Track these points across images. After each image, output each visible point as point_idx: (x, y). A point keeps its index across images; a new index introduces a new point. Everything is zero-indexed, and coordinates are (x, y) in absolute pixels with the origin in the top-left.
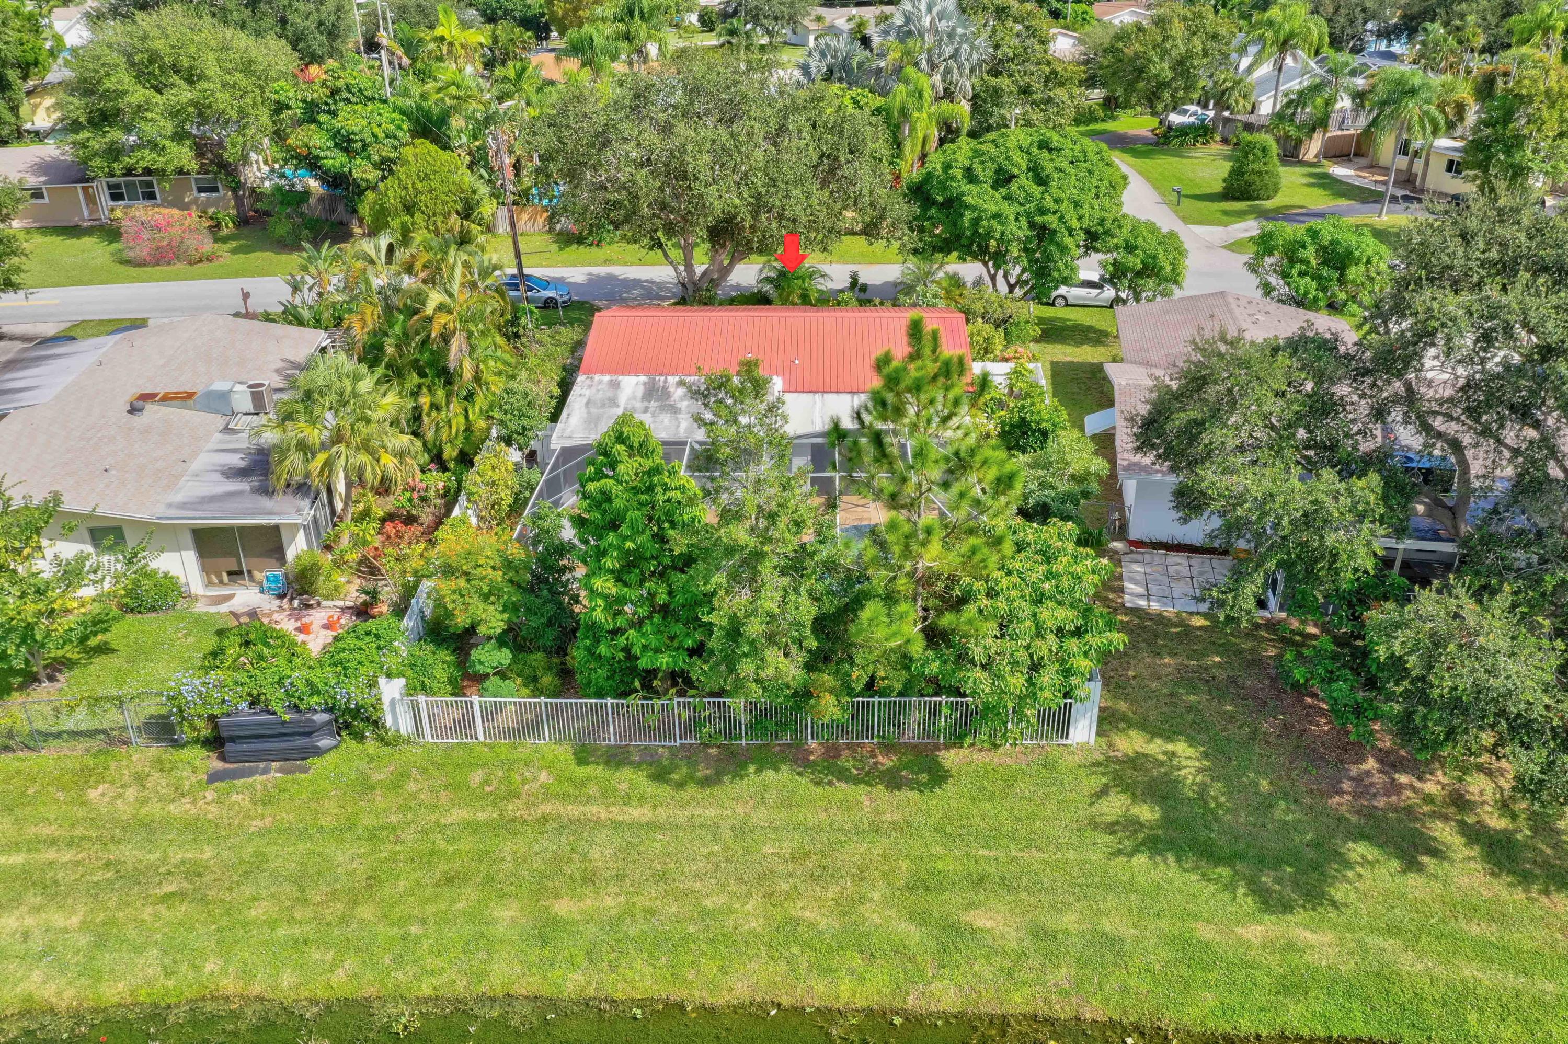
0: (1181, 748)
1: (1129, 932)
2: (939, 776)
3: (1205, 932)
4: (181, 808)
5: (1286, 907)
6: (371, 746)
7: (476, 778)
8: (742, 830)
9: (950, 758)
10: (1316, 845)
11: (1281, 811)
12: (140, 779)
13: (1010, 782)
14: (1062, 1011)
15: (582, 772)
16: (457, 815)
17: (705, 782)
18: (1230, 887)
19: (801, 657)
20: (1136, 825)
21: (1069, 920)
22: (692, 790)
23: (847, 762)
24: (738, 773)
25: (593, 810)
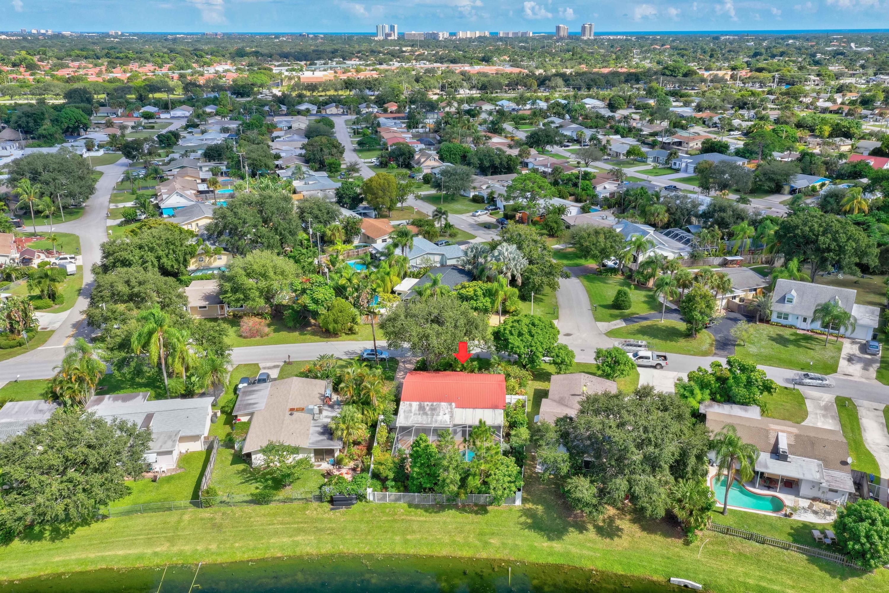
0: (540, 507)
1: (520, 544)
2: (486, 512)
3: (536, 544)
4: (326, 516)
5: (553, 540)
6: (364, 503)
7: (387, 511)
8: (445, 523)
9: (489, 508)
10: (563, 528)
11: (557, 521)
12: (316, 509)
13: (502, 513)
14: (506, 558)
15: (410, 509)
16: (384, 518)
17: (436, 512)
18: (543, 536)
19: (457, 486)
20: (527, 523)
21: (510, 541)
22: (433, 514)
23: (467, 508)
24: (444, 510)
25: (413, 518)
